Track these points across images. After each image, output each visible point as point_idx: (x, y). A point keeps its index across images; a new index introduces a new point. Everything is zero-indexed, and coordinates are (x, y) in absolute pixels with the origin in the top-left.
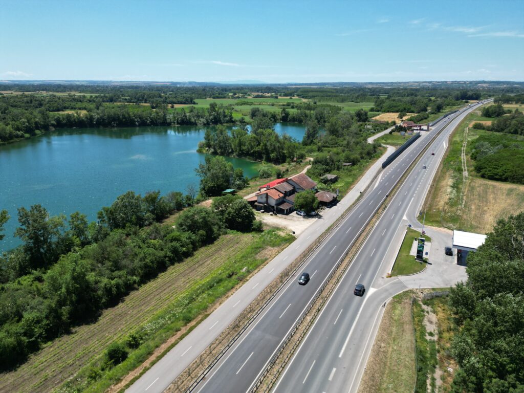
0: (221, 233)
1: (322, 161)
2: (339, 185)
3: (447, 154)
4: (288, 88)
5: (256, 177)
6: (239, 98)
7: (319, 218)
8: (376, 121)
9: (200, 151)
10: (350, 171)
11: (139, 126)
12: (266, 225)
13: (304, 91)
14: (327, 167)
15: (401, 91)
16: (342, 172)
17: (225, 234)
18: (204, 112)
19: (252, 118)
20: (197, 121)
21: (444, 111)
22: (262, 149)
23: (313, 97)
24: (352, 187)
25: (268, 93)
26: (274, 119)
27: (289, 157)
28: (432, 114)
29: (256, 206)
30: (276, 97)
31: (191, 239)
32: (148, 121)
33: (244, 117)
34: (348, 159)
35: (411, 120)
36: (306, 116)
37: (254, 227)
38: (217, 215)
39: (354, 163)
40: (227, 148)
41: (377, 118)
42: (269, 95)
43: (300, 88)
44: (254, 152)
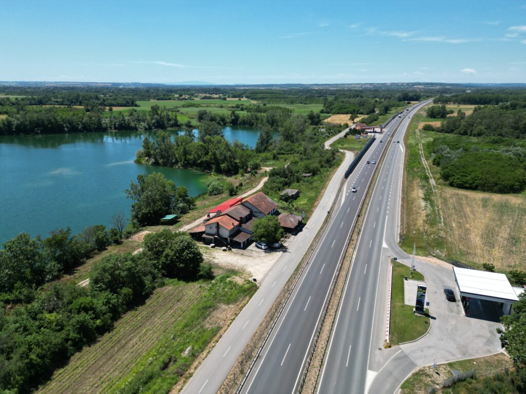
0: (156, 285)
1: (280, 173)
2: (302, 202)
3: (407, 159)
4: (236, 90)
5: (204, 194)
6: (186, 99)
7: (285, 251)
8: (328, 123)
9: (138, 162)
10: (311, 183)
11: (69, 132)
12: (218, 266)
13: (253, 93)
14: (286, 180)
15: (347, 93)
16: (302, 184)
17: (162, 286)
18: (144, 115)
19: (200, 121)
20: (137, 126)
21: (391, 112)
22: (211, 159)
23: (262, 98)
24: (316, 204)
25: (216, 94)
26: (224, 122)
27: (242, 168)
28: (381, 115)
29: (204, 238)
30: (225, 99)
31: (109, 303)
32: (80, 127)
33: (191, 120)
34: (307, 169)
35: (363, 121)
36: (257, 119)
37: (202, 273)
38: (150, 260)
39: (314, 173)
40: (170, 158)
41: (329, 120)
42: (217, 96)
43: (248, 90)
44: (201, 162)
